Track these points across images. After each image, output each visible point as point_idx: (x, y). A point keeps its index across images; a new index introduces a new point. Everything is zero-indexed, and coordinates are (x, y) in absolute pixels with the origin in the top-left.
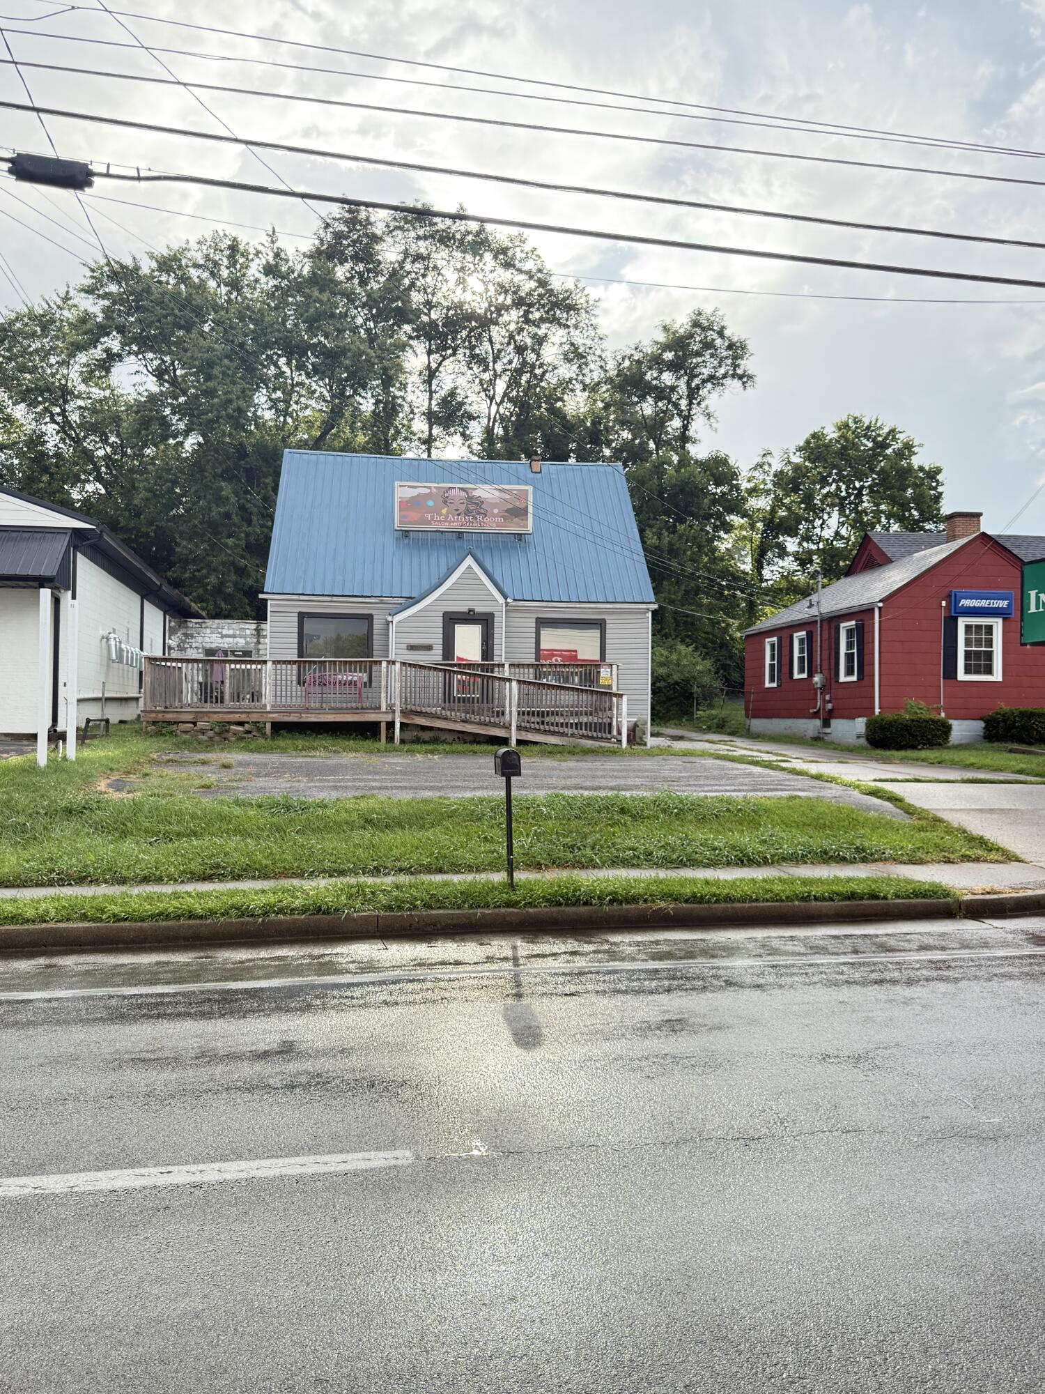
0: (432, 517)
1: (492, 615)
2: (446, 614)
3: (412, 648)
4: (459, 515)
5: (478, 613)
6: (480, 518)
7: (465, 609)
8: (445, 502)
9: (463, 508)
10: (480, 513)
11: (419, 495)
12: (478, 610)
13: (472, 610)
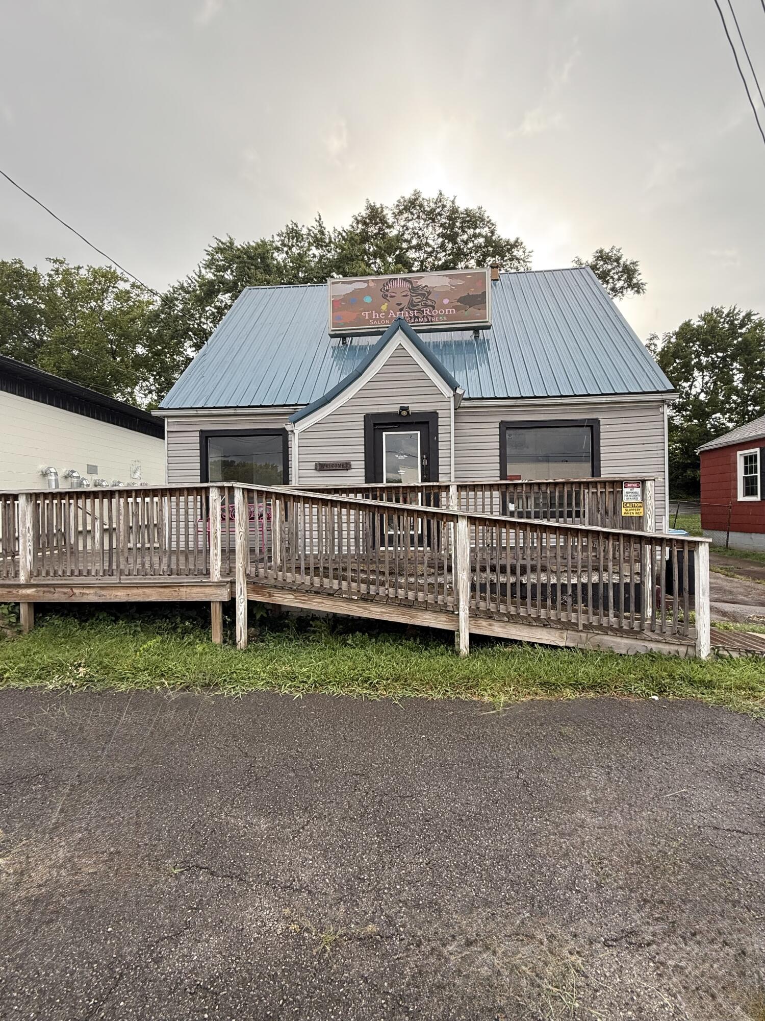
0: (370, 315)
1: (434, 415)
2: (368, 418)
3: (322, 467)
4: (401, 310)
5: (414, 414)
6: (427, 311)
7: (395, 409)
8: (385, 297)
9: (405, 302)
10: (426, 306)
11: (355, 292)
12: (413, 408)
13: (406, 409)
